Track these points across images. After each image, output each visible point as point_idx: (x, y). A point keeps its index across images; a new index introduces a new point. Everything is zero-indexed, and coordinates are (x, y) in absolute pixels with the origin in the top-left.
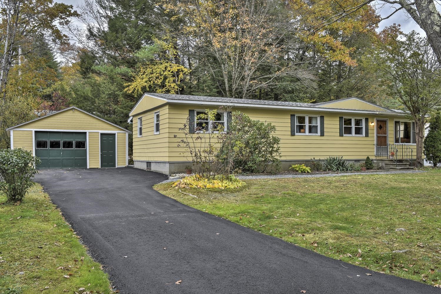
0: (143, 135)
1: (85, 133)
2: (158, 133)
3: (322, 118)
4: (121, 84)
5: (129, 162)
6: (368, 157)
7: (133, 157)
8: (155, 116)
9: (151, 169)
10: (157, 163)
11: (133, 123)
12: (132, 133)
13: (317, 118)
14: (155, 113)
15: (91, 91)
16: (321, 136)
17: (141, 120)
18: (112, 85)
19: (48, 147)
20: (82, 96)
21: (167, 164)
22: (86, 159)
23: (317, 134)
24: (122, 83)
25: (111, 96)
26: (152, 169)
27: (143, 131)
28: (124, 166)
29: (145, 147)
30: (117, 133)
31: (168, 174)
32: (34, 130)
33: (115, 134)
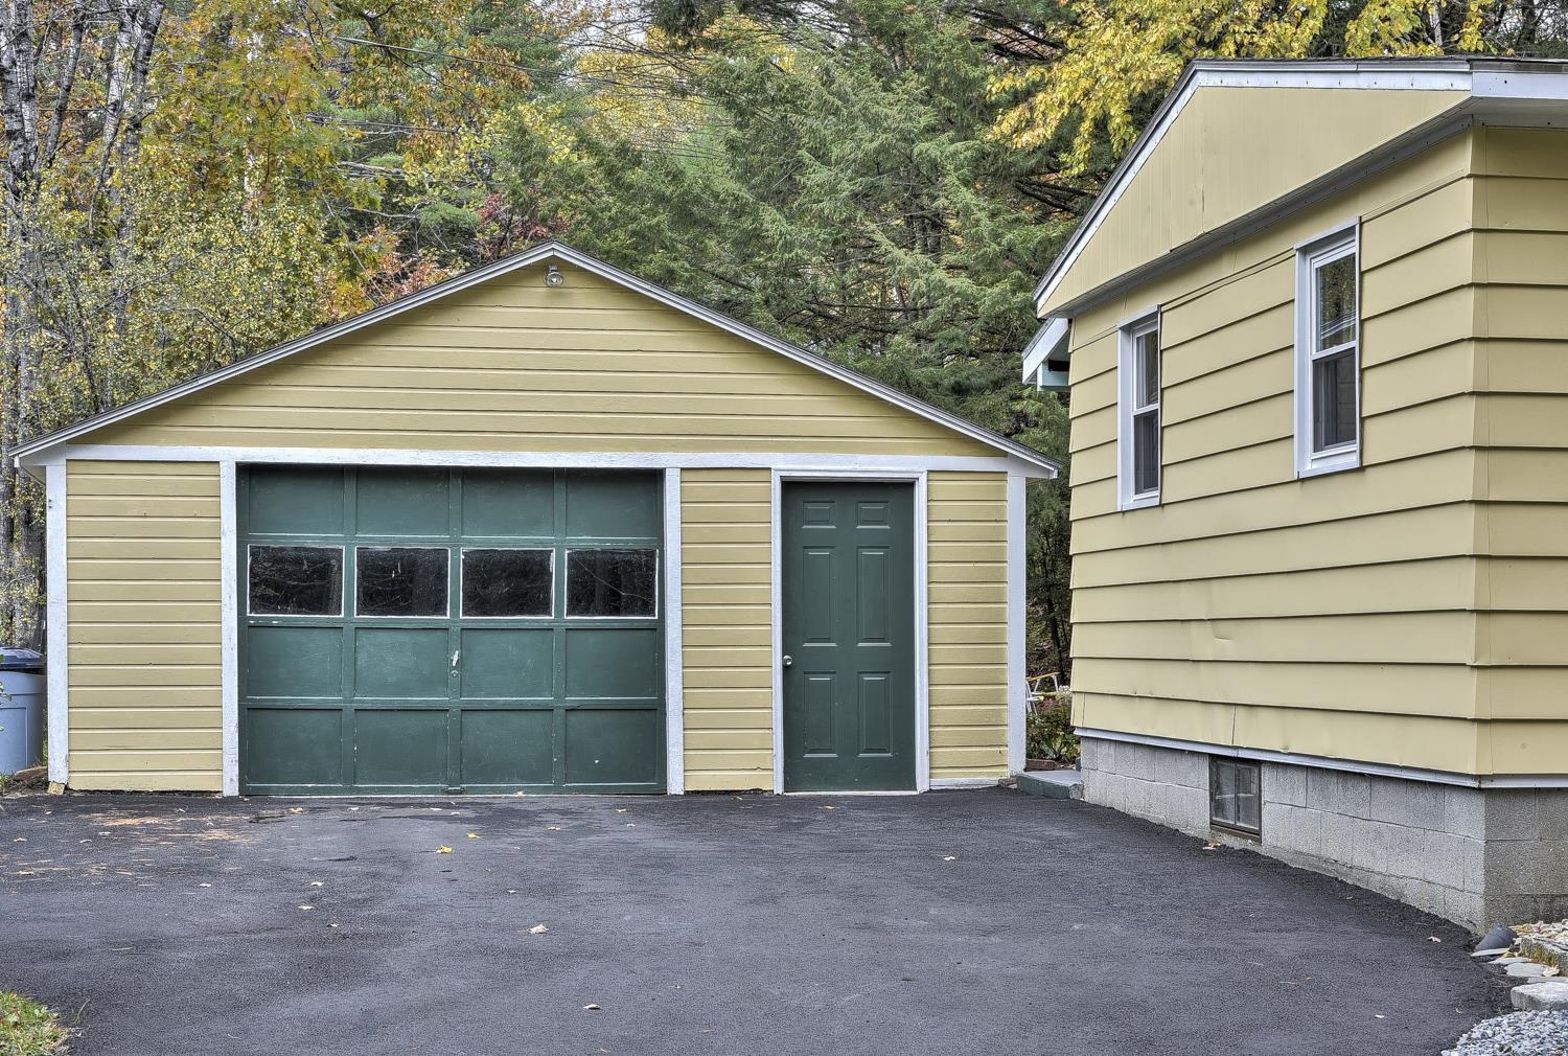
0: (1176, 484)
1: (654, 477)
2: (1343, 457)
4: (968, 84)
5: (1031, 739)
7: (1077, 704)
8: (1300, 281)
9: (1256, 835)
10: (1334, 786)
11: (1074, 375)
12: (1065, 474)
14: (1305, 251)
15: (732, 146)
17: (1153, 339)
18: (886, 88)
19: (348, 609)
20: (661, 199)
21: (1456, 804)
22: (658, 710)
24: (974, 73)
25: (885, 181)
26: (1268, 837)
27: (1172, 446)
28: (993, 780)
29: (1189, 602)
30: (923, 478)
31: (1479, 916)
32: (231, 455)
33: (907, 486)
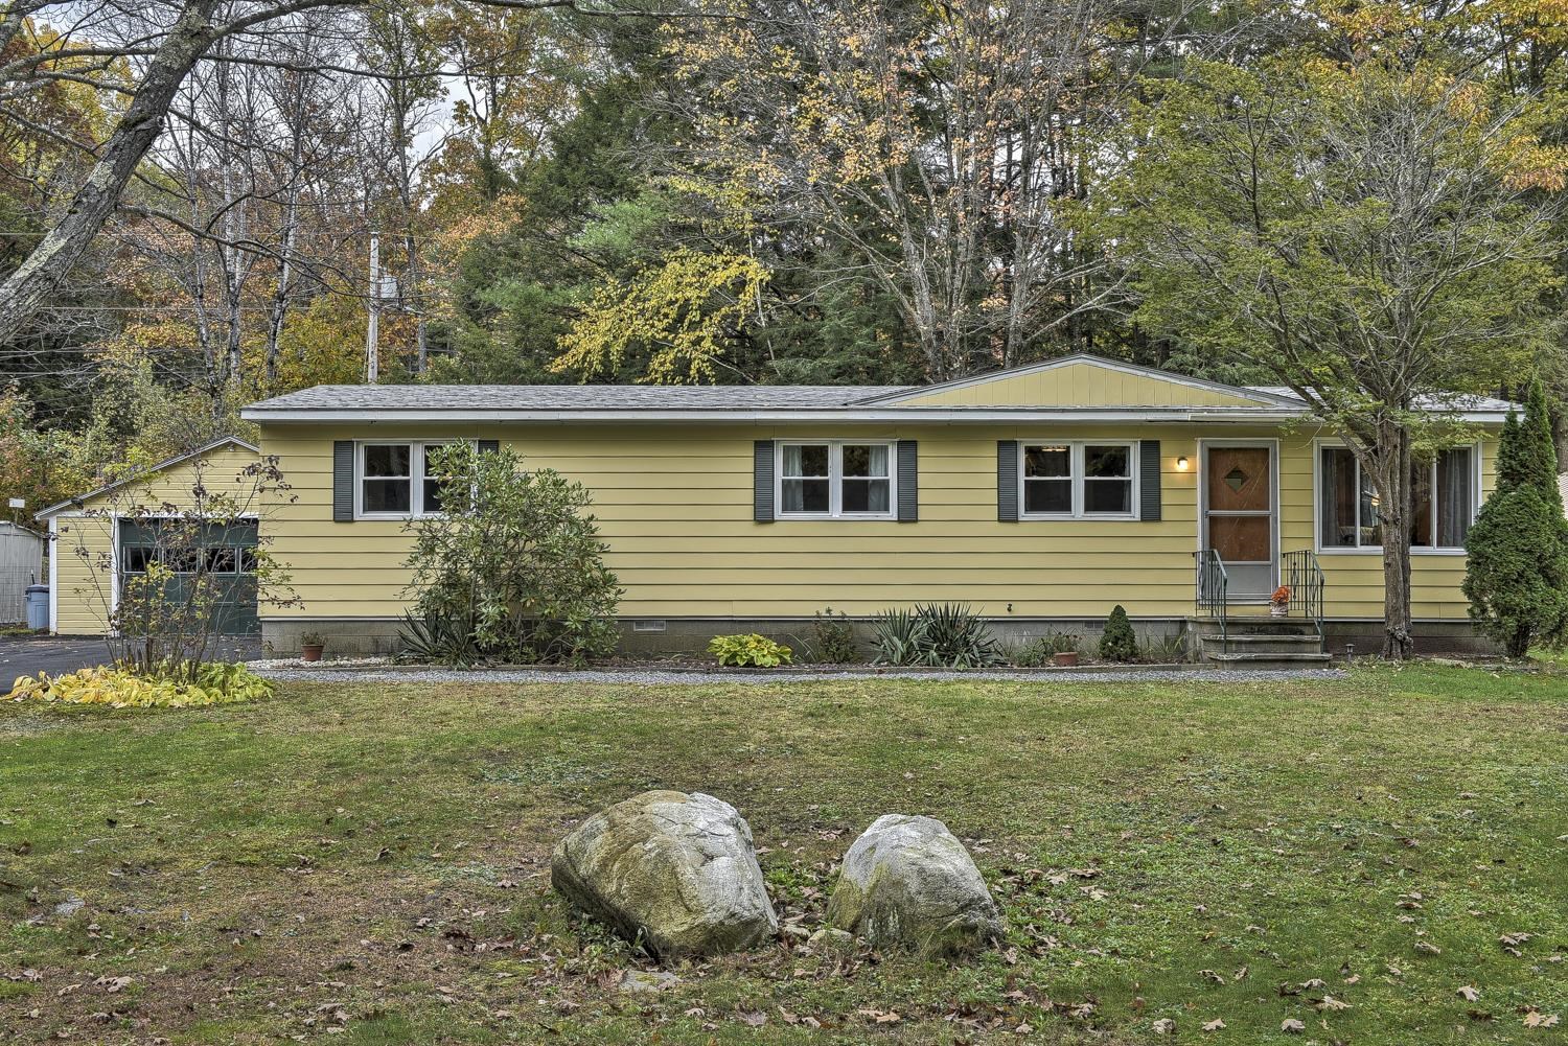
3: (908, 448)
6: (1118, 607)
13: (886, 448)
16: (900, 521)
23: (883, 515)
32: (116, 516)
